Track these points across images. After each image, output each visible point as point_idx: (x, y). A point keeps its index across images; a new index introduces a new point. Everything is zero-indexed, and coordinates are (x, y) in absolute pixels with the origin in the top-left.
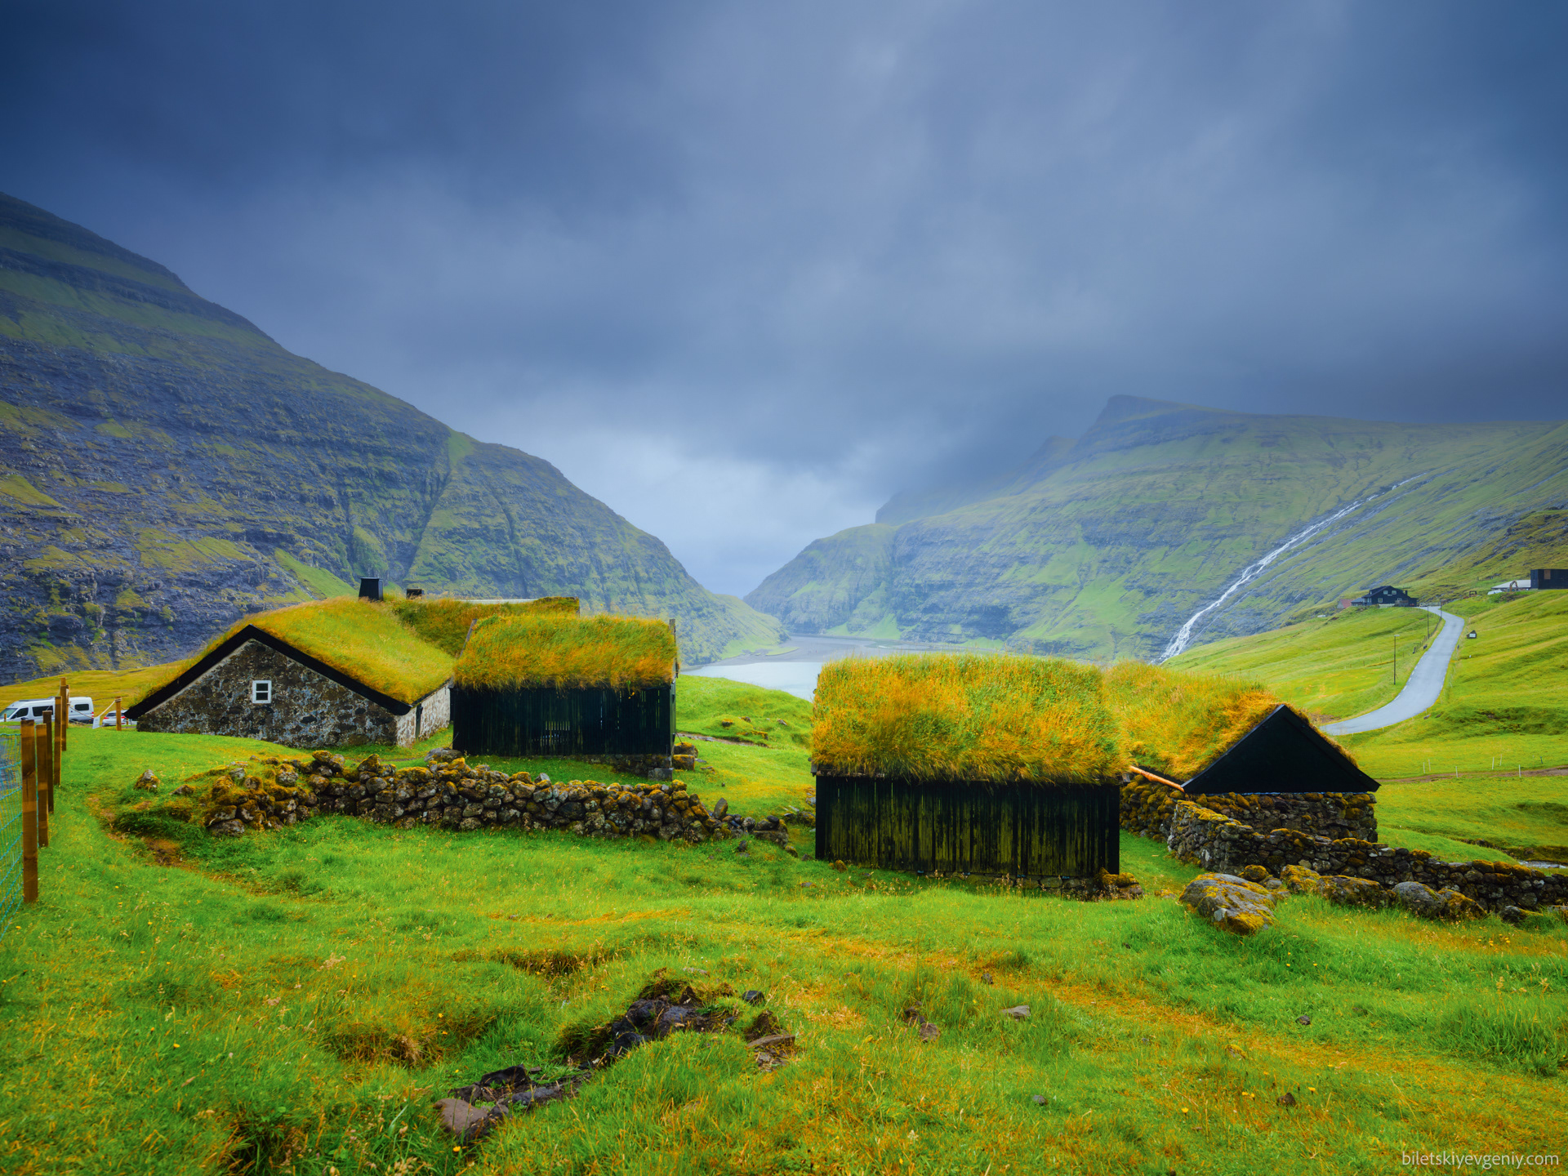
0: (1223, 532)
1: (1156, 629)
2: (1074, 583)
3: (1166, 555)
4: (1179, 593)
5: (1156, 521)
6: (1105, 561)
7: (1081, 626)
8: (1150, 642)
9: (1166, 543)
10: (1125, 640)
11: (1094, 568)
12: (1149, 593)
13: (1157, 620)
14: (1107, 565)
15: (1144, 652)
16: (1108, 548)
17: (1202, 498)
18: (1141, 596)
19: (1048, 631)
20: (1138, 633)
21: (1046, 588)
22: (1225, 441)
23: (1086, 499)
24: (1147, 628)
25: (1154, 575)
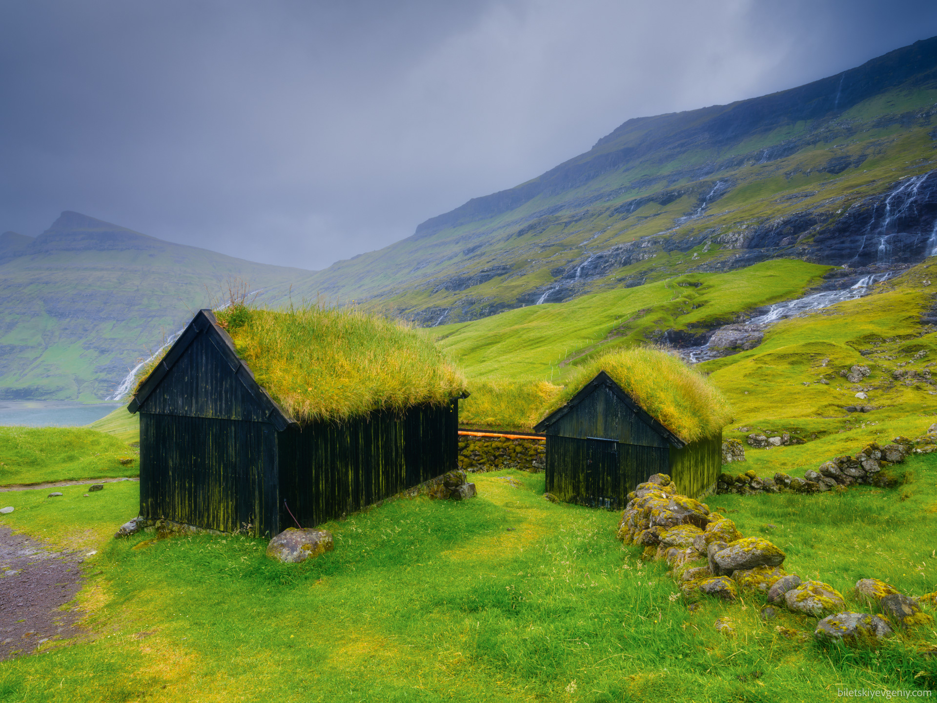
0: (154, 313)
1: (110, 376)
2: (40, 344)
3: (114, 326)
4: (125, 352)
5: (105, 303)
6: (66, 329)
7: (48, 376)
8: (106, 385)
9: (114, 318)
10: (86, 384)
11: (57, 333)
12: (103, 352)
13: (110, 370)
14: (67, 331)
15: (102, 392)
16: (68, 320)
17: (138, 290)
18: (96, 354)
19: (17, 381)
20: (96, 379)
21: (13, 348)
22: (151, 255)
23: (47, 283)
24: (102, 376)
25: (106, 339)
